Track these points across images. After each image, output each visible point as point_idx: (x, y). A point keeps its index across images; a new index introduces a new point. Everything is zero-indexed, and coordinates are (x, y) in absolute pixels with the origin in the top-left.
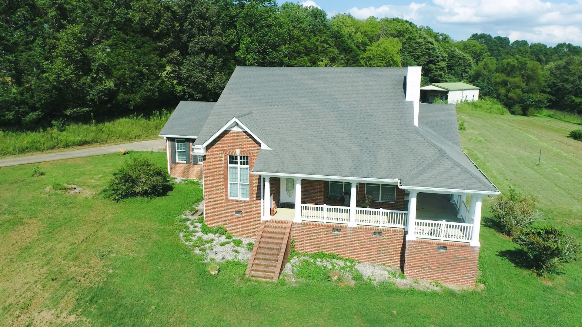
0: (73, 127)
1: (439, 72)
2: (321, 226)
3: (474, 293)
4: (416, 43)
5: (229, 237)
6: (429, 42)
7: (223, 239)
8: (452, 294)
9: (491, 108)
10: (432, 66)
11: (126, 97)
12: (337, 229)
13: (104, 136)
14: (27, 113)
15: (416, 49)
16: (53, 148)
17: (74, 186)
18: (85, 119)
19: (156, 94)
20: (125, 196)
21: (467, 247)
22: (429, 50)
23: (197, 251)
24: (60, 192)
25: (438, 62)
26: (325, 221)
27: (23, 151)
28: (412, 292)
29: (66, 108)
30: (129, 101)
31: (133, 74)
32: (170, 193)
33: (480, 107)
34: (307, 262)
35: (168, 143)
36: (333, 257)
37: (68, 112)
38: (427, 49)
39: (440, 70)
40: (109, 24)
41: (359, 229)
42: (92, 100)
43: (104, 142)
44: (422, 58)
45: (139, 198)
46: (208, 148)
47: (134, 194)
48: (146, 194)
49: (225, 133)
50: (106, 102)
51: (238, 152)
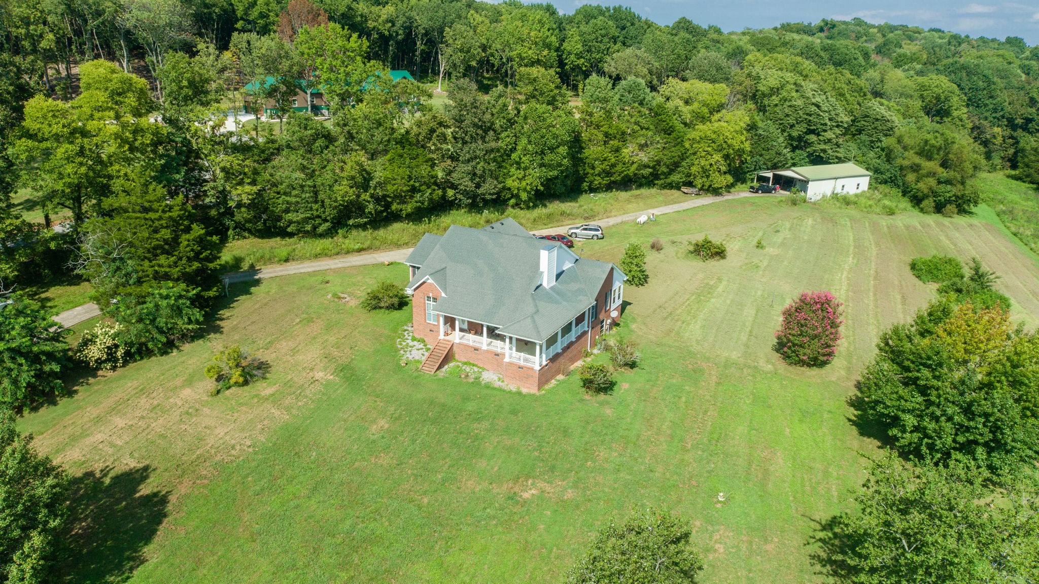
0: (354, 232)
1: (823, 146)
2: (469, 346)
3: (534, 395)
4: (790, 106)
5: (425, 345)
6: (813, 104)
7: (421, 346)
8: (519, 393)
9: (870, 206)
10: (812, 138)
11: (399, 207)
12: (476, 349)
13: (377, 243)
14: (320, 224)
15: (787, 115)
16: (338, 254)
17: (346, 296)
18: (364, 227)
19: (426, 203)
20: (375, 308)
21: (532, 369)
22: (810, 115)
23: (402, 352)
24: (336, 300)
25: (825, 131)
26: (471, 344)
27: (316, 256)
28: (500, 389)
29: (349, 219)
30: (401, 210)
31: (405, 189)
32: (405, 308)
33: (855, 203)
34: (458, 367)
35: (411, 269)
36: (474, 365)
37: (351, 222)
38: (807, 114)
39: (825, 143)
40: (389, 141)
41: (488, 351)
42: (370, 213)
43: (378, 249)
44: (797, 127)
45: (383, 310)
46: (415, 290)
47: (381, 308)
48: (388, 308)
49: (424, 283)
50: (382, 212)
51: (431, 295)
